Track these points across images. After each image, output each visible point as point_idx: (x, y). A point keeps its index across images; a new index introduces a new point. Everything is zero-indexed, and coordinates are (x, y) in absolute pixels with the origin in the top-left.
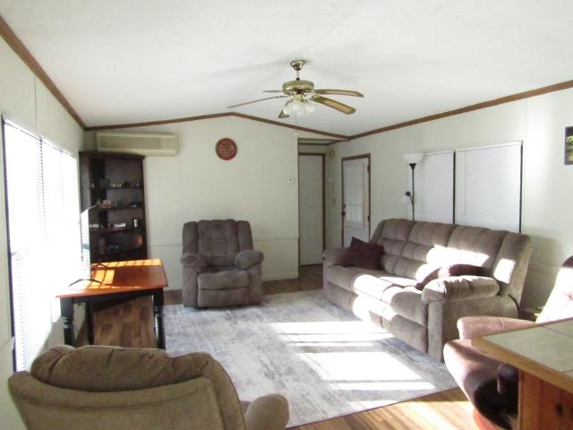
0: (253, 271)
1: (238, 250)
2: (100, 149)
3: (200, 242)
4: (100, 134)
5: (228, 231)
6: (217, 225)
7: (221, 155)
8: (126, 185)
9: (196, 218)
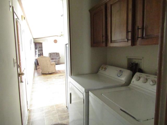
0: (59, 60)
1: (57, 57)
2: (36, 42)
3: (51, 56)
4: (36, 40)
5: (56, 54)
6: (54, 53)
7: (55, 42)
8: (40, 47)
9: (51, 52)
